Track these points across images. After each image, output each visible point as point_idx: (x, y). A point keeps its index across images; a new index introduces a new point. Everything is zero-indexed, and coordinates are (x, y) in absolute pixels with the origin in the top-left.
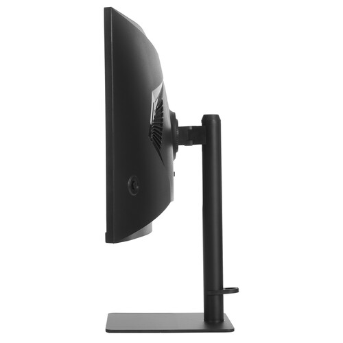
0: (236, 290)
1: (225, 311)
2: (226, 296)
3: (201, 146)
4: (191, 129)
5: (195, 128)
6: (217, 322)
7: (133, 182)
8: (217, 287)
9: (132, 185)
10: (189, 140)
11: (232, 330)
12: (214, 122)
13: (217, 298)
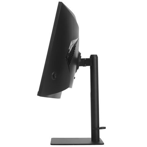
3: (90, 66)
4: (85, 59)
5: (87, 59)
6: (97, 141)
8: (96, 127)
10: (85, 64)
11: (103, 144)
12: (95, 58)
13: (97, 131)
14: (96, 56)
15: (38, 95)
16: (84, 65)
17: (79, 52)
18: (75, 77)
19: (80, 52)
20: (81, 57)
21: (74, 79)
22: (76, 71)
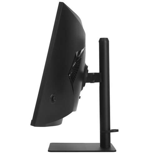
0: (117, 131)
1: (111, 142)
2: (112, 134)
3: (99, 83)
4: (94, 74)
6: (107, 147)
7: (53, 97)
8: (107, 129)
9: (52, 98)
10: (93, 80)
11: (115, 151)
12: (106, 42)
13: (107, 134)
14: (107, 39)
15: (31, 125)
16: (92, 82)
17: (85, 65)
18: (80, 97)
19: (87, 64)
20: (88, 71)
21: (80, 98)
22: (82, 89)
